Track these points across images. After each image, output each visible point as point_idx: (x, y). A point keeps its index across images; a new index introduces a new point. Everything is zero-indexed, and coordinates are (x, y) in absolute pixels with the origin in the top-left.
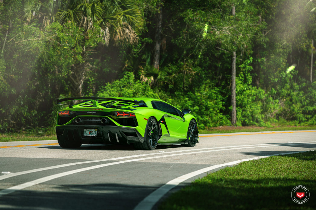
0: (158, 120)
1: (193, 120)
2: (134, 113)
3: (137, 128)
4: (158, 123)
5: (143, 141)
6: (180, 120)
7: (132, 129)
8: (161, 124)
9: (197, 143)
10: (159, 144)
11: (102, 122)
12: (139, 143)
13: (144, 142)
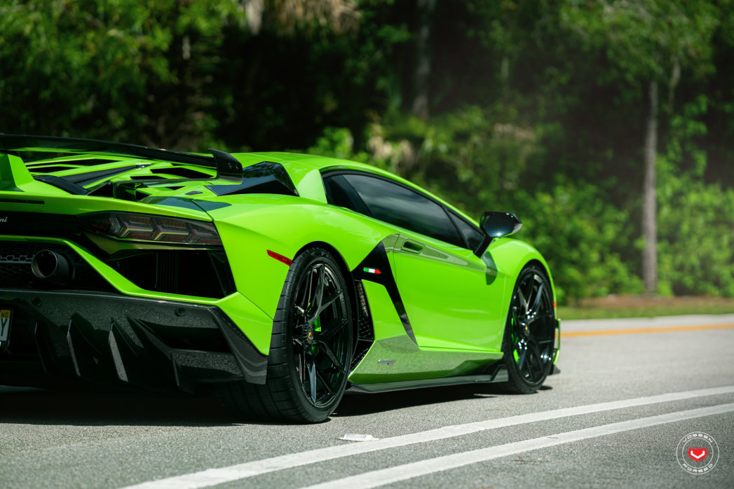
0: (352, 265)
1: (533, 269)
2: (212, 223)
3: (224, 303)
4: (352, 279)
5: (264, 373)
6: (471, 265)
7: (200, 311)
8: (367, 284)
9: (551, 373)
10: (352, 389)
11: (36, 271)
12: (243, 384)
13: (268, 378)
